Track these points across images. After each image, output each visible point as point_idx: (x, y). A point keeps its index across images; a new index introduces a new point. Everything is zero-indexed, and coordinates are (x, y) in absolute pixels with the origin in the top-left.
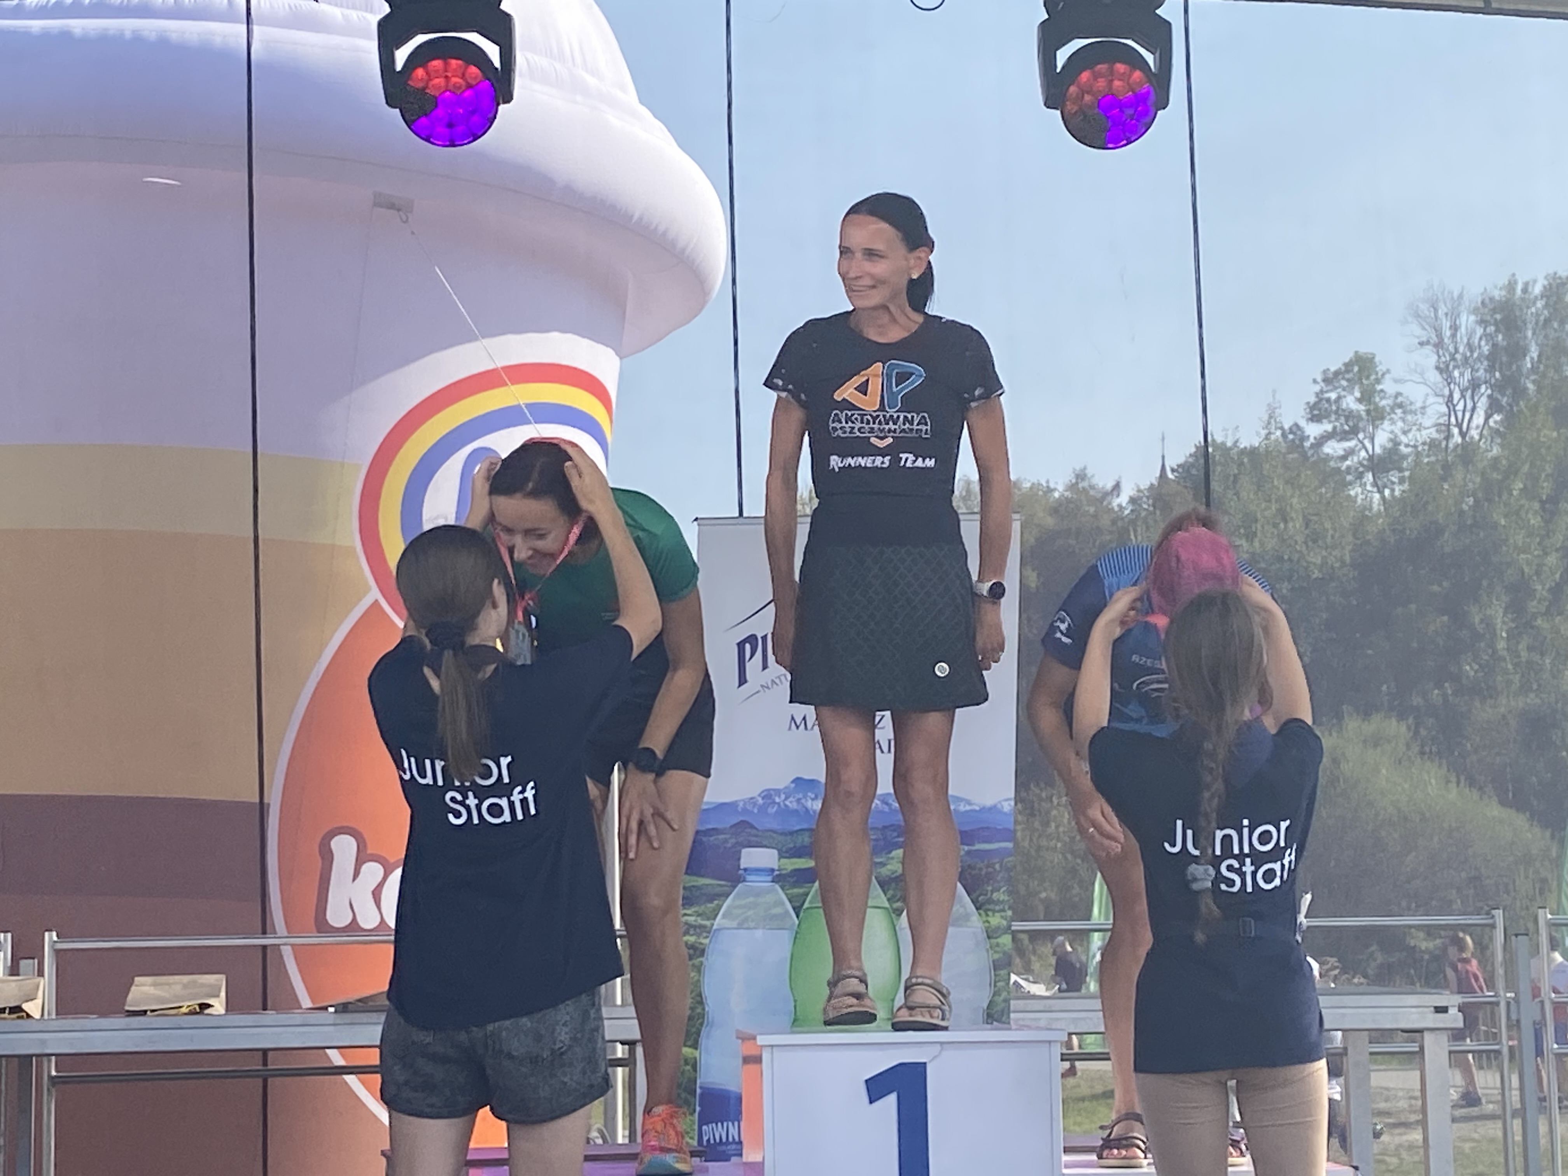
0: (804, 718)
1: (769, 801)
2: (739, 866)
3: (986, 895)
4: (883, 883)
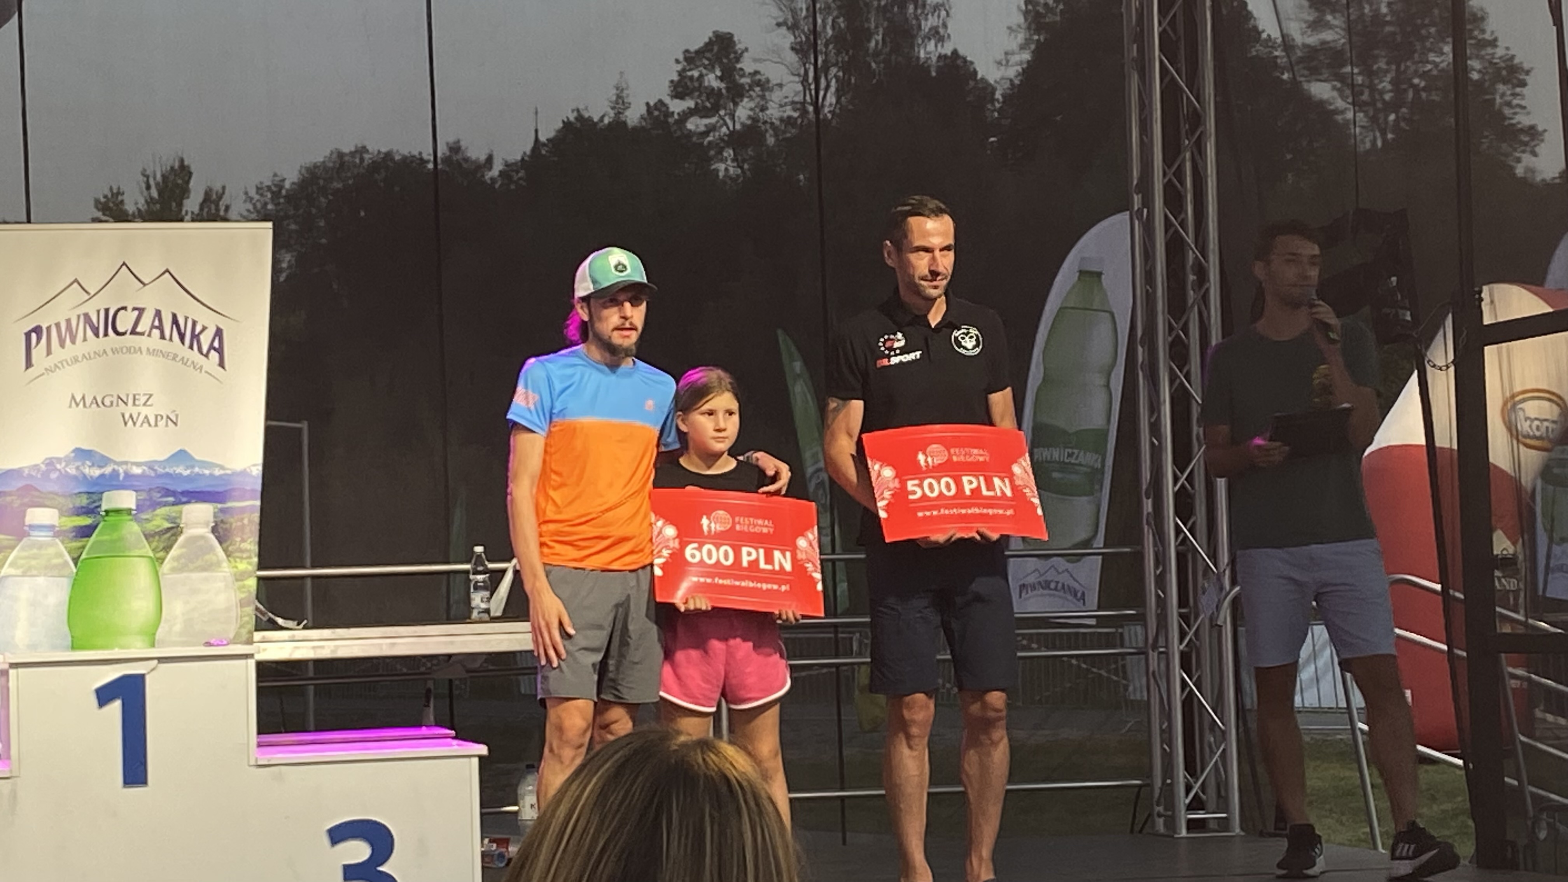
0: (83, 398)
1: (50, 468)
2: (24, 522)
3: (235, 545)
4: (148, 536)
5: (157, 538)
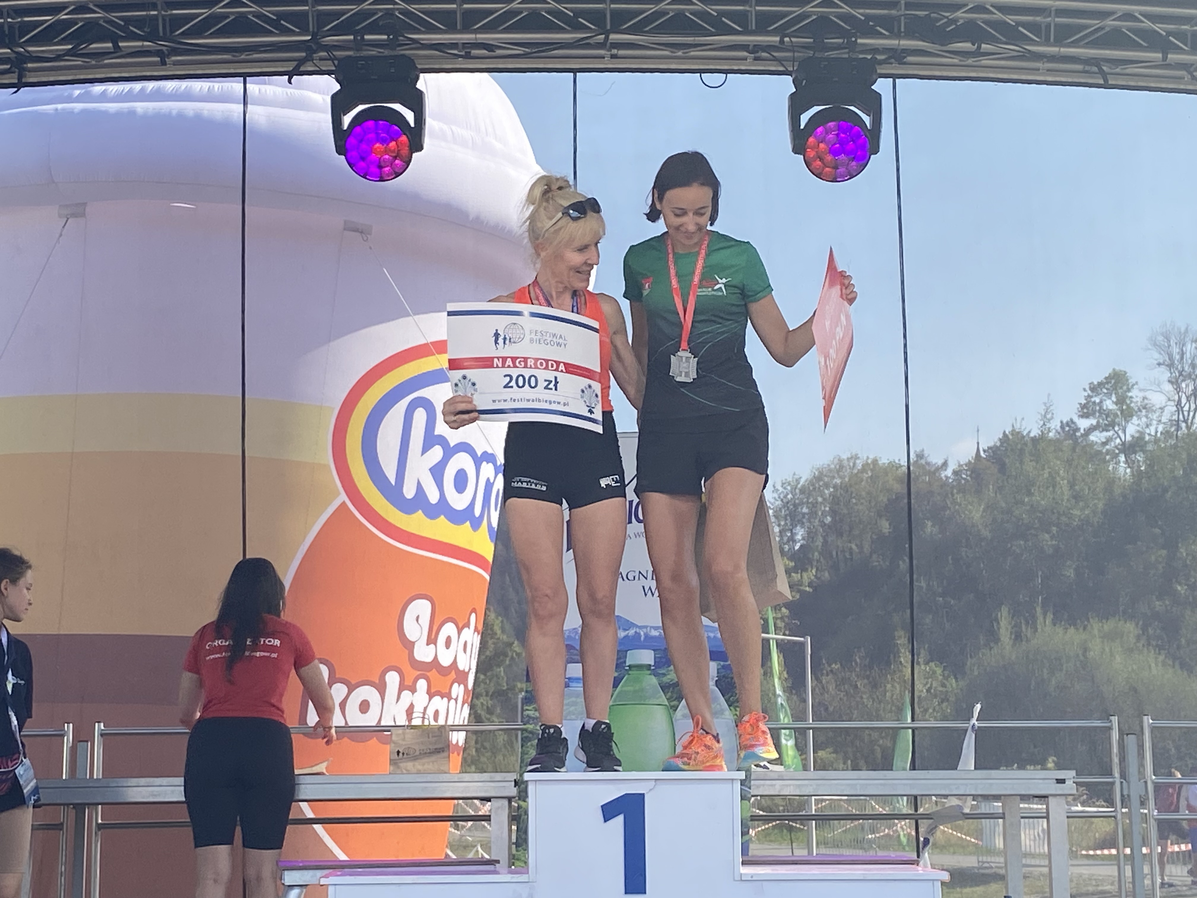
4: (664, 688)
5: (671, 689)
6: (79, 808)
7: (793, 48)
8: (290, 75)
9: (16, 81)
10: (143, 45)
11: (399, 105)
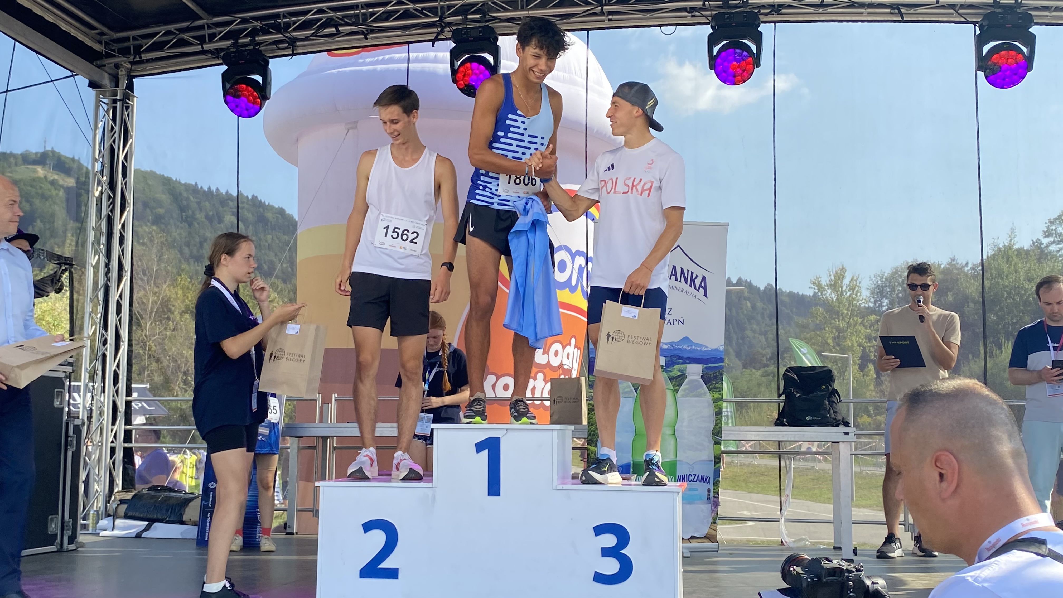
6: (325, 438)
7: (710, 9)
8: (434, 41)
9: (291, 53)
10: (351, 29)
11: (487, 54)
